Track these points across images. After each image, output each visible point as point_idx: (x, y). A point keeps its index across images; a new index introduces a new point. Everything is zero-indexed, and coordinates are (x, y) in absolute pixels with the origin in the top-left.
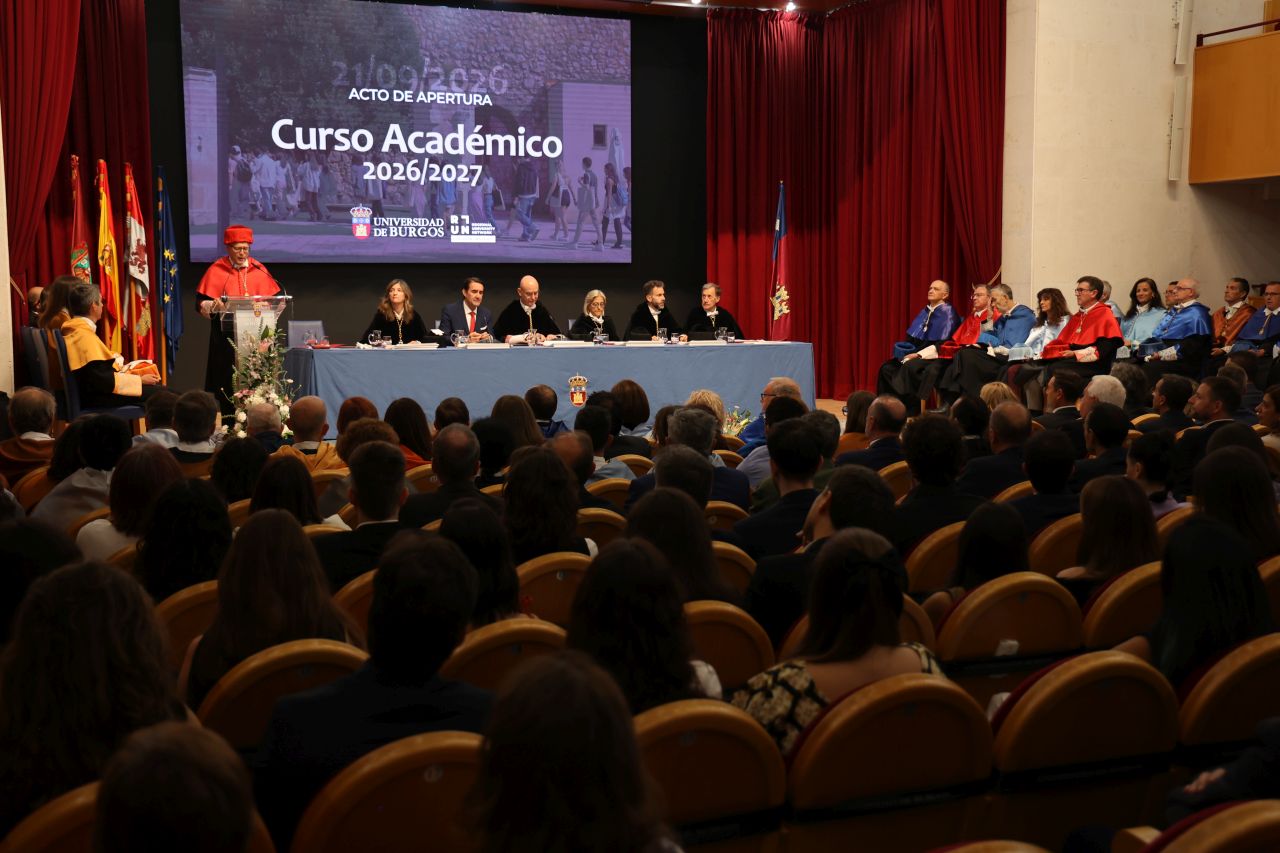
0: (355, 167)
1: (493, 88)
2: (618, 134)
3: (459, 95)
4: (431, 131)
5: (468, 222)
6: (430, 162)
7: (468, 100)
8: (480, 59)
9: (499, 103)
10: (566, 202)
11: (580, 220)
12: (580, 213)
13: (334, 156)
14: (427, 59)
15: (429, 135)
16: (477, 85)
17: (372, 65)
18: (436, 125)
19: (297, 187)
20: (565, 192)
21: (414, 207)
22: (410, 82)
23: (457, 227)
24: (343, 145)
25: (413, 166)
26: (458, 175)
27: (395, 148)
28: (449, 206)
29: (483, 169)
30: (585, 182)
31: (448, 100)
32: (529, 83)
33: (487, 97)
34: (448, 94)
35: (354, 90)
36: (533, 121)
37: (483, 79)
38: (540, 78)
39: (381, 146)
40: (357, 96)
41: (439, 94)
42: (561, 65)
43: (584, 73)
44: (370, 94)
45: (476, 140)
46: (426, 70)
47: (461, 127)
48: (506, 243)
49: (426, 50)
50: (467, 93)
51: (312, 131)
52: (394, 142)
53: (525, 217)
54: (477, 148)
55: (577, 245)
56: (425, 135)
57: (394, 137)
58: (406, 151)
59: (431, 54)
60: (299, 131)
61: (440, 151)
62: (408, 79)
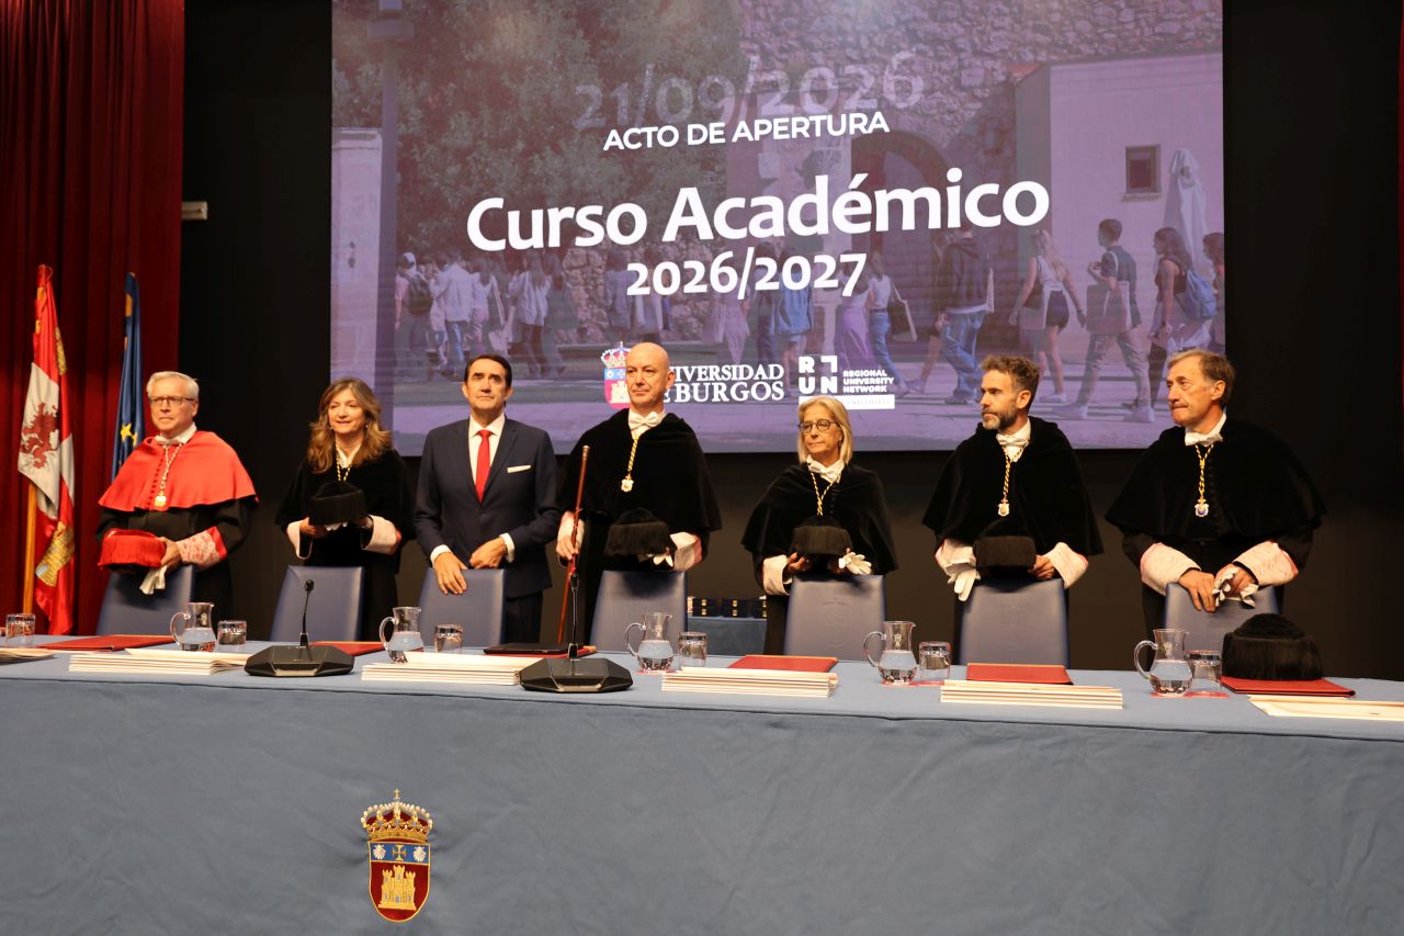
0: (611, 273)
1: (892, 98)
2: (1190, 162)
3: (818, 119)
4: (760, 194)
5: (834, 369)
6: (757, 255)
7: (837, 127)
8: (864, 42)
9: (906, 124)
10: (1058, 319)
11: (1093, 356)
12: (1094, 339)
13: (575, 257)
14: (755, 59)
15: (756, 202)
16: (857, 95)
17: (647, 84)
18: (769, 182)
19: (506, 319)
20: (1057, 298)
21: (725, 344)
22: (719, 106)
23: (812, 380)
24: (592, 234)
25: (725, 263)
26: (814, 277)
27: (688, 233)
28: (796, 339)
29: (868, 261)
30: (1105, 273)
31: (795, 130)
32: (974, 77)
33: (878, 115)
34: (795, 120)
35: (614, 133)
36: (980, 154)
37: (870, 82)
38: (998, 65)
39: (662, 232)
40: (618, 143)
41: (776, 121)
42: (1045, 31)
43: (1102, 41)
44: (643, 137)
45: (855, 204)
46: (751, 79)
47: (822, 181)
48: (919, 409)
49: (752, 40)
50: (835, 112)
51: (537, 215)
52: (688, 221)
53: (961, 354)
54: (856, 219)
55: (1085, 410)
56: (748, 203)
57: (688, 212)
58: (710, 236)
59: (762, 48)
60: (514, 218)
61: (778, 230)
62: (716, 101)
